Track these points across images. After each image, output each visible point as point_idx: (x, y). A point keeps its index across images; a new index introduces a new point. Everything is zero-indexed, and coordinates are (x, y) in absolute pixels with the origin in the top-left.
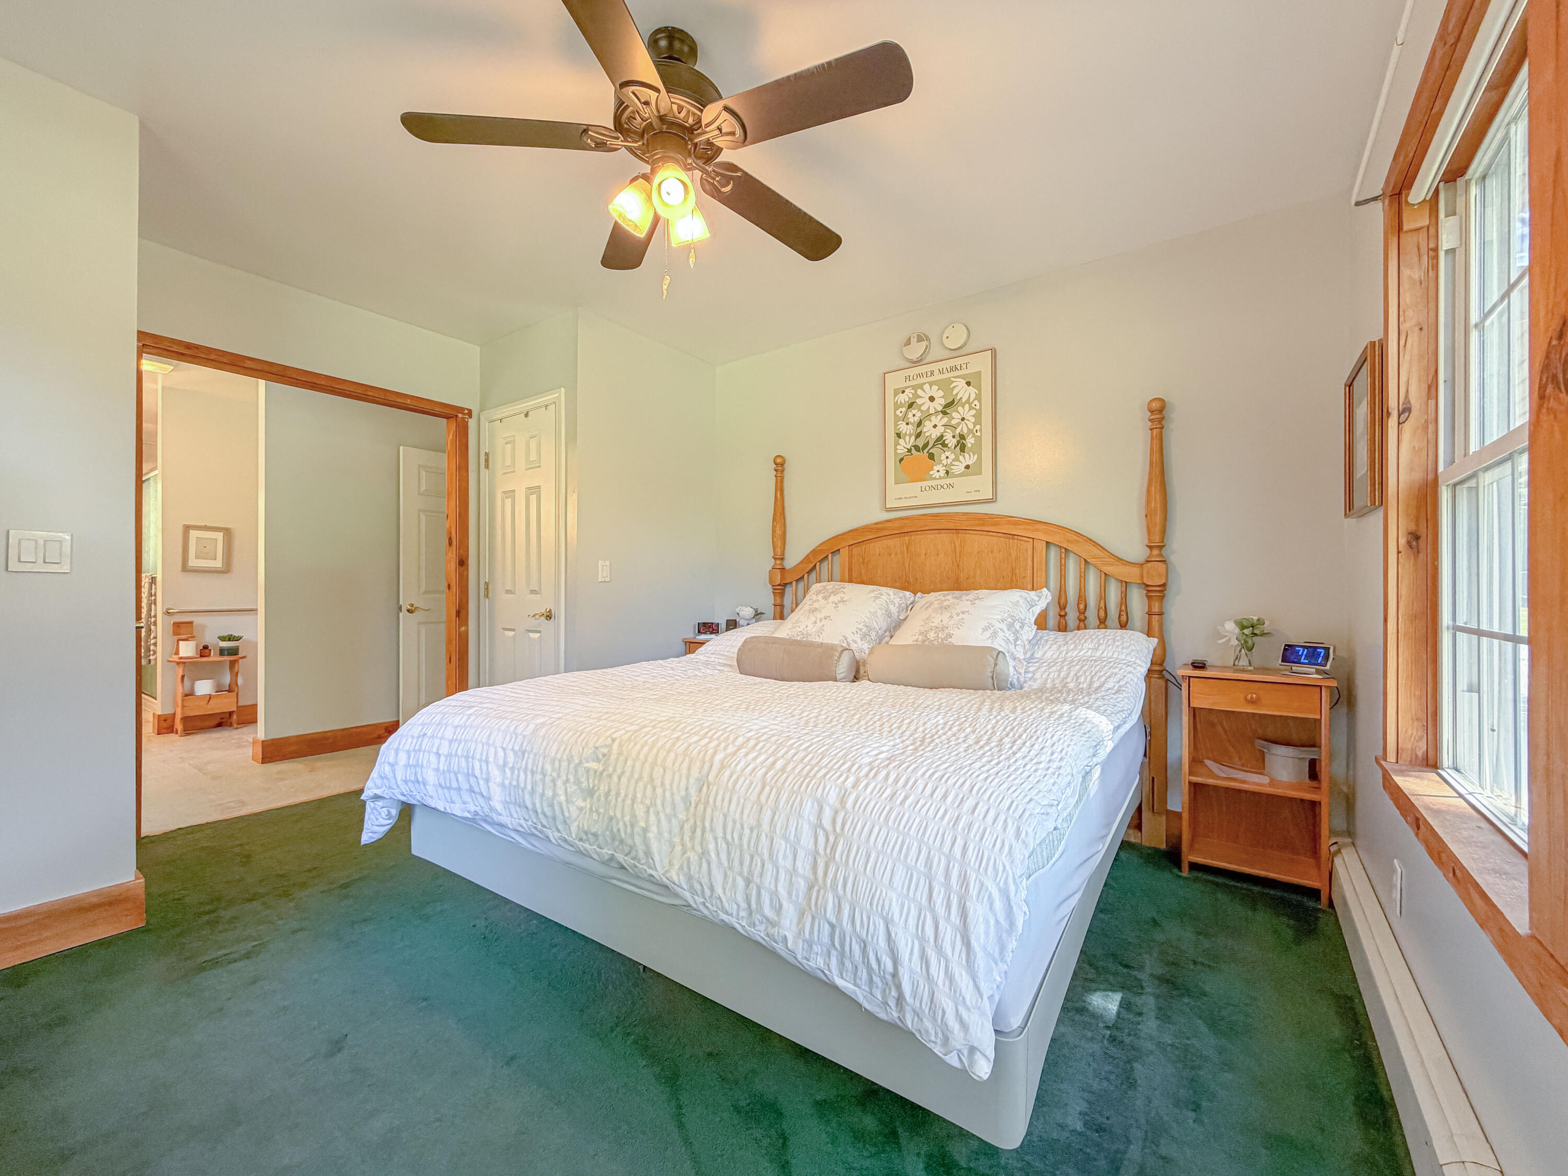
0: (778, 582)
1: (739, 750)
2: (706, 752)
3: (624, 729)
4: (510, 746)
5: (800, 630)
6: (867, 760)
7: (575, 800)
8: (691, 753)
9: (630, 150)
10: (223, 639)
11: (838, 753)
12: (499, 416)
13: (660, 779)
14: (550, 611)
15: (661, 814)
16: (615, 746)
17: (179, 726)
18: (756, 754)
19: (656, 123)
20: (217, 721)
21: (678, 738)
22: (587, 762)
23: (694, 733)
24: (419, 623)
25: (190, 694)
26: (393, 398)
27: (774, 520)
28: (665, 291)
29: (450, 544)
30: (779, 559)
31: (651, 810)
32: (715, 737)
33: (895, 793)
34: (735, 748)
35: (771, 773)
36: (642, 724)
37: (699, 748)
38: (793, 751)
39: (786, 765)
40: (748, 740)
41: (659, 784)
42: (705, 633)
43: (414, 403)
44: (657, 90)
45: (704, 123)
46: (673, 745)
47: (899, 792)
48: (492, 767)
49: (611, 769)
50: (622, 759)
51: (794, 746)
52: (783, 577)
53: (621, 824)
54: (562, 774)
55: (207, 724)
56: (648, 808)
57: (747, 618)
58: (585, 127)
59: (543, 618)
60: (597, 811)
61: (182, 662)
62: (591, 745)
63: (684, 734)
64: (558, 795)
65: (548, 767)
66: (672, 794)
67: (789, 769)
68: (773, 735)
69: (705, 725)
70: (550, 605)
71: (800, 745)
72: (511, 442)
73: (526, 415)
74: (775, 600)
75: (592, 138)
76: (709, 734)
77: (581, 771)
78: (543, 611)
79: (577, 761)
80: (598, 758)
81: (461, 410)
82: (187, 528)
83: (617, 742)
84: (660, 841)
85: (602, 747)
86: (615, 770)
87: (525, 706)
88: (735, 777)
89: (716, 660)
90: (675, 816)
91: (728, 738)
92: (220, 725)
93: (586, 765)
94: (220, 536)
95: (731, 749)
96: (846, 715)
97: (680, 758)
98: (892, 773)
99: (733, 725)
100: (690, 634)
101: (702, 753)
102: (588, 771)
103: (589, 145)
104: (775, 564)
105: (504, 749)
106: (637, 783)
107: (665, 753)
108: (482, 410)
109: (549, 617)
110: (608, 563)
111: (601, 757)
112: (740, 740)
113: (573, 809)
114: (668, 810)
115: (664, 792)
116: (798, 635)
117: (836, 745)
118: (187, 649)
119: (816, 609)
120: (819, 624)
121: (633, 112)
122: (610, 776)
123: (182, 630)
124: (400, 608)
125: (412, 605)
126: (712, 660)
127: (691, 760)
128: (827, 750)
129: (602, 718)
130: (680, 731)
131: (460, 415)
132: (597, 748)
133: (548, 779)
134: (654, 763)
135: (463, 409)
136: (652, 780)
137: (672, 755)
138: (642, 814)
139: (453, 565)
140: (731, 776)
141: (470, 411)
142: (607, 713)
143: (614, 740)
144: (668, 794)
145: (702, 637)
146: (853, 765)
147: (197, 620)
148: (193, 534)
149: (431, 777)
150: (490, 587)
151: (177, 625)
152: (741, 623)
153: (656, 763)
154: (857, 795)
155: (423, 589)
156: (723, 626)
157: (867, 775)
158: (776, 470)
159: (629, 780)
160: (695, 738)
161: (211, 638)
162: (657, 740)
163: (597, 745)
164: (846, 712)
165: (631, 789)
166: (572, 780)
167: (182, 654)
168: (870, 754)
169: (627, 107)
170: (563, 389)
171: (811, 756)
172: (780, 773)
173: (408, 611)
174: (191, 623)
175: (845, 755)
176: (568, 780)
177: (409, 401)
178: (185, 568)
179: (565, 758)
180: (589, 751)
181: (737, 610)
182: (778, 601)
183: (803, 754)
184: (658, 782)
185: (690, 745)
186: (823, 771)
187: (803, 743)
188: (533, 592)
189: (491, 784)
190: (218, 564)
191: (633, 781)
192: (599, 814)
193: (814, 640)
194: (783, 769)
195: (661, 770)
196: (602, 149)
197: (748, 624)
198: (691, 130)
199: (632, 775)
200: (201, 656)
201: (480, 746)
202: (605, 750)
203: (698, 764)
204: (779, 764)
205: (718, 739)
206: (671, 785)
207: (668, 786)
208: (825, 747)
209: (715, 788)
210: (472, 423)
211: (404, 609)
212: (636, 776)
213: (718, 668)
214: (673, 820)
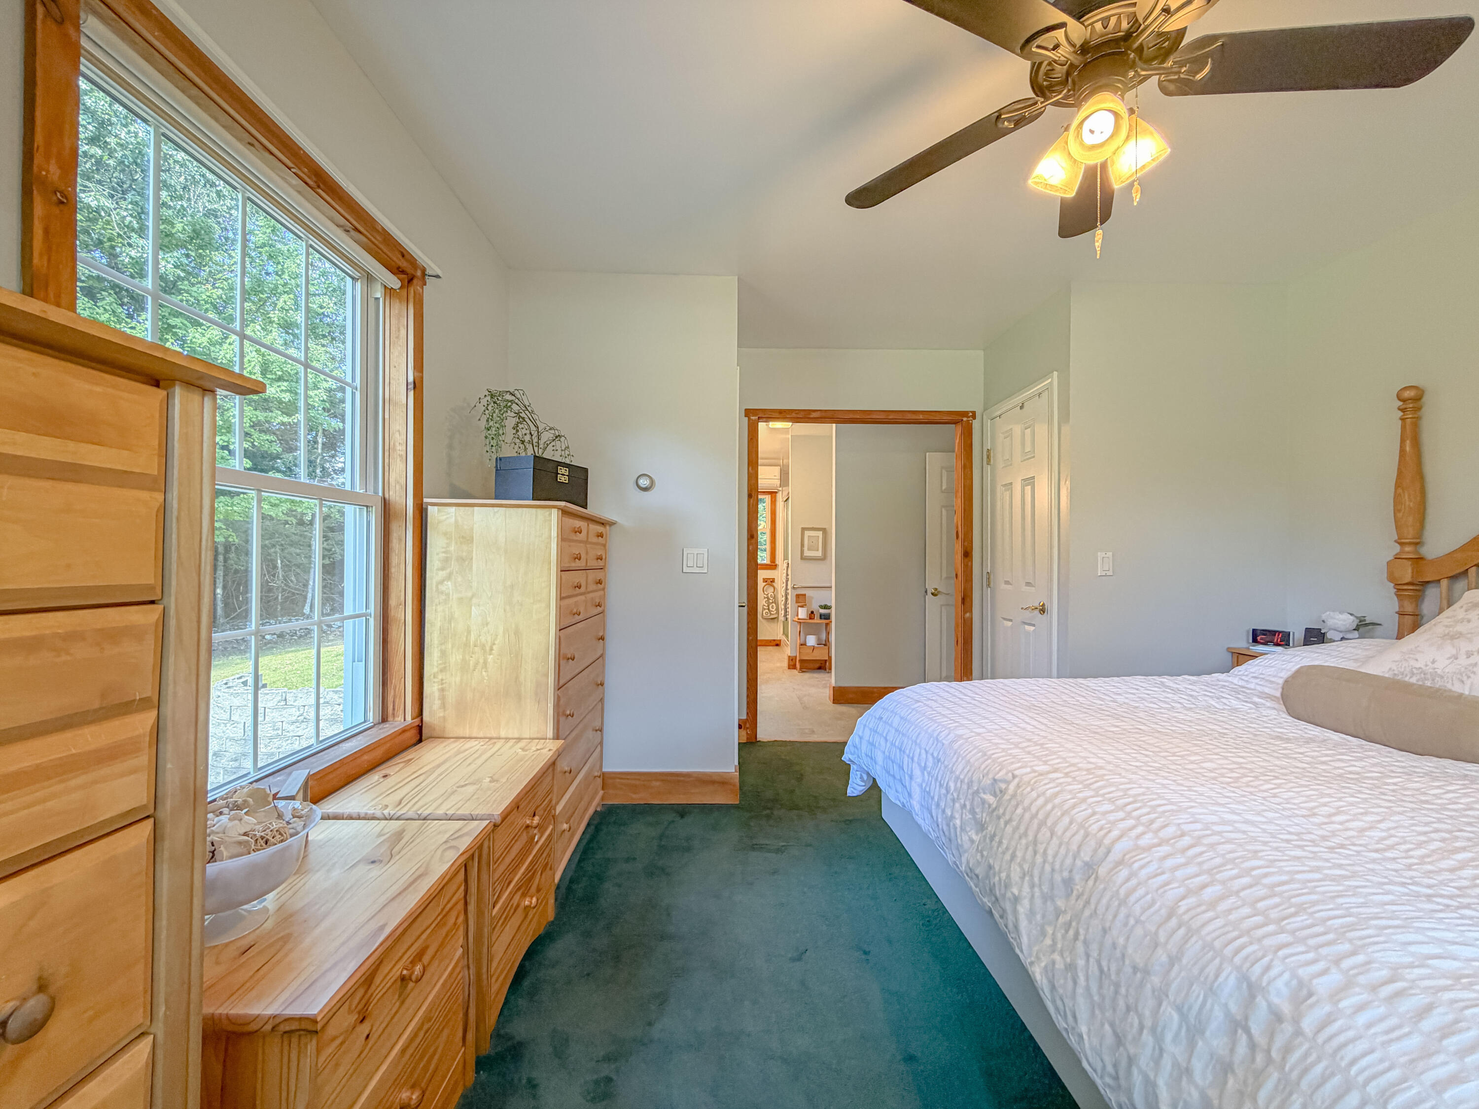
0: (1408, 579)
1: (1159, 845)
2: (1109, 832)
3: (1031, 767)
4: (931, 751)
5: (1418, 665)
6: (1394, 958)
7: (968, 829)
8: (1090, 826)
9: (1057, 104)
10: (821, 607)
11: (1330, 919)
12: (999, 413)
13: (1044, 845)
14: (1044, 605)
15: (1036, 890)
16: (1012, 787)
17: (798, 666)
18: (1183, 860)
19: (1076, 59)
20: (818, 665)
21: (1084, 800)
22: (984, 793)
23: (1109, 800)
24: (942, 606)
25: (803, 644)
26: (909, 416)
27: (1398, 485)
28: (1098, 249)
29: (957, 537)
30: (1410, 544)
31: (1027, 878)
32: (1135, 814)
33: (1430, 1055)
34: (1156, 841)
35: (1191, 901)
36: (1056, 766)
37: (1103, 822)
38: (1246, 880)
39: (1222, 898)
40: (1183, 835)
41: (1042, 851)
42: (1265, 644)
43: (926, 416)
44: (1063, 25)
45: (1141, 21)
46: (1074, 807)
47: (1441, 1058)
48: (915, 765)
49: (1001, 811)
50: (1014, 802)
51: (1254, 873)
52: (1417, 571)
53: (997, 878)
54: (961, 796)
55: (812, 666)
56: (1024, 875)
57: (1343, 628)
58: (996, 114)
59: (1037, 612)
60: (981, 852)
61: (800, 622)
62: (991, 776)
63: (1097, 796)
64: (954, 818)
65: (952, 785)
66: (1053, 870)
67: (1223, 906)
68: (1229, 841)
69: (1131, 792)
70: (1043, 599)
71: (1266, 875)
72: (1009, 434)
73: (1022, 408)
74: (1401, 606)
75: (1009, 120)
76: (1129, 808)
77: (977, 800)
78: (1036, 605)
79: (975, 788)
80: (995, 792)
81: (965, 414)
82: (803, 529)
83: (1016, 780)
84: (1030, 922)
85: (1001, 781)
86: (1004, 814)
87: (960, 712)
88: (1134, 882)
89: (1258, 688)
90: (1052, 899)
91: (1152, 822)
92: (820, 668)
93: (982, 795)
94: (820, 534)
95: (1145, 841)
96: (1438, 844)
97: (1074, 827)
98: (1441, 1010)
99: (1172, 804)
100: (1242, 642)
101: (1105, 831)
102: (983, 802)
103: (1007, 128)
104: (1402, 552)
105: (927, 752)
106: (1020, 838)
107: (1059, 814)
108: (985, 410)
109: (1043, 610)
110: (1110, 554)
111: (998, 792)
112: (1171, 830)
113: (965, 838)
114: (1045, 888)
115: (1044, 862)
116: (1413, 674)
117: (1340, 900)
118: (803, 613)
119: (1460, 635)
120: (1463, 661)
121: (1050, 64)
122: (999, 818)
123: (801, 599)
124: (926, 592)
125: (936, 589)
126: (1252, 686)
127: (1087, 835)
128: (1314, 903)
129: (1020, 746)
130: (1094, 790)
131: (965, 419)
132: (995, 780)
133: (949, 796)
134: (1043, 823)
135: (967, 412)
136: (1035, 842)
137: (1066, 820)
138: (1017, 879)
139: (959, 556)
140: (1128, 880)
141: (974, 413)
142: (1029, 740)
143: (1014, 777)
144: (1048, 868)
145: (1260, 648)
146: (1354, 953)
147: (808, 593)
148: (807, 533)
149: (880, 758)
150: (992, 577)
151: (798, 596)
152: (1329, 635)
153: (1045, 823)
154: (1329, 1014)
155: (944, 575)
156: (1298, 634)
157: (1374, 988)
158: (1403, 410)
159: (1014, 831)
160: (1107, 807)
161: (815, 607)
162: (1056, 795)
163: (997, 777)
164: (1443, 840)
165: (1013, 843)
166: (968, 807)
167: (800, 617)
168: (1413, 948)
169: (1040, 64)
170: (1055, 373)
171: (1277, 900)
172: (1203, 908)
173: (933, 594)
174: (805, 595)
175: (1351, 927)
176: (964, 806)
177: (921, 417)
178: (803, 558)
179: (966, 781)
180: (987, 781)
181: (1324, 617)
182: (1409, 608)
183: (1263, 892)
184: (1041, 848)
185: (1094, 814)
186: (1283, 938)
187: (1273, 873)
188: (1028, 584)
189: (913, 783)
190: (819, 554)
191: (1017, 836)
192: (982, 856)
193: (1449, 686)
194: (1212, 905)
195: (1048, 834)
196: (1023, 123)
197: (1342, 639)
198: (1128, 36)
199: (1017, 828)
200: (810, 618)
201: (910, 742)
202: (1003, 786)
203: (1093, 843)
204: (1209, 893)
205: (1138, 818)
206: (1055, 856)
207: (1050, 858)
208: (1314, 897)
209: (1102, 886)
210: (976, 424)
211: (929, 592)
212: (1022, 829)
213: (1256, 699)
214: (1049, 903)
